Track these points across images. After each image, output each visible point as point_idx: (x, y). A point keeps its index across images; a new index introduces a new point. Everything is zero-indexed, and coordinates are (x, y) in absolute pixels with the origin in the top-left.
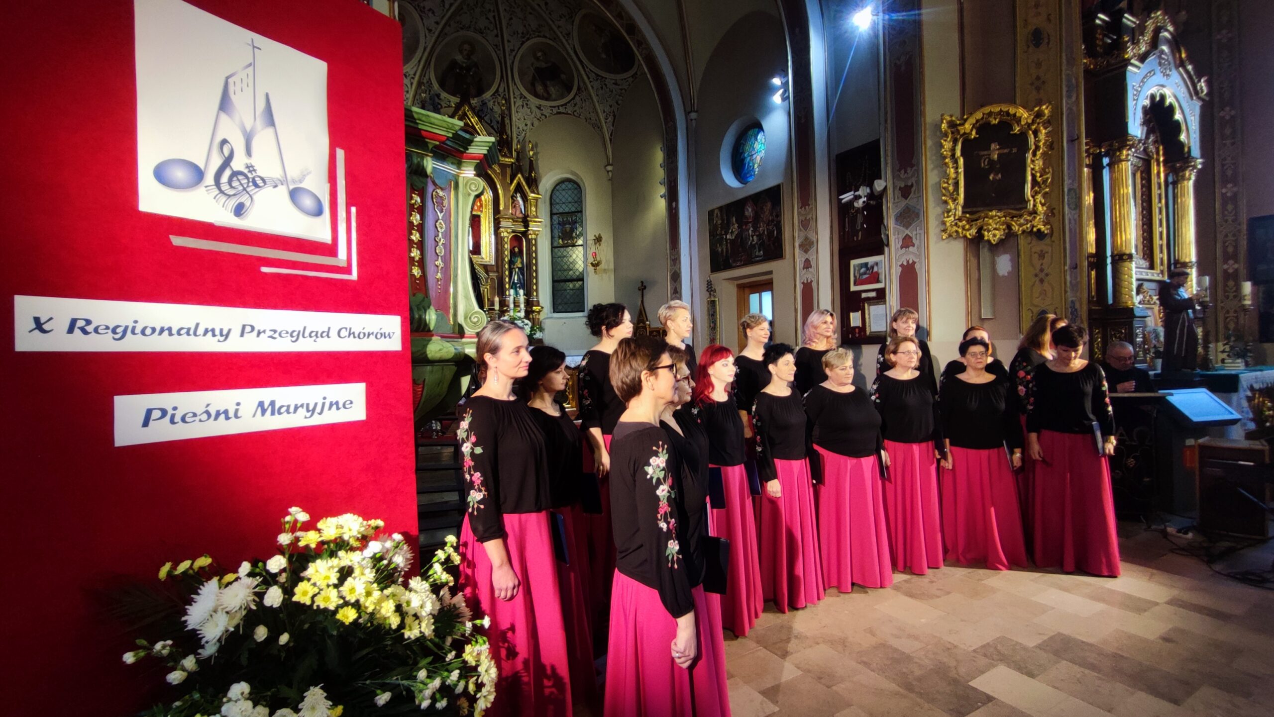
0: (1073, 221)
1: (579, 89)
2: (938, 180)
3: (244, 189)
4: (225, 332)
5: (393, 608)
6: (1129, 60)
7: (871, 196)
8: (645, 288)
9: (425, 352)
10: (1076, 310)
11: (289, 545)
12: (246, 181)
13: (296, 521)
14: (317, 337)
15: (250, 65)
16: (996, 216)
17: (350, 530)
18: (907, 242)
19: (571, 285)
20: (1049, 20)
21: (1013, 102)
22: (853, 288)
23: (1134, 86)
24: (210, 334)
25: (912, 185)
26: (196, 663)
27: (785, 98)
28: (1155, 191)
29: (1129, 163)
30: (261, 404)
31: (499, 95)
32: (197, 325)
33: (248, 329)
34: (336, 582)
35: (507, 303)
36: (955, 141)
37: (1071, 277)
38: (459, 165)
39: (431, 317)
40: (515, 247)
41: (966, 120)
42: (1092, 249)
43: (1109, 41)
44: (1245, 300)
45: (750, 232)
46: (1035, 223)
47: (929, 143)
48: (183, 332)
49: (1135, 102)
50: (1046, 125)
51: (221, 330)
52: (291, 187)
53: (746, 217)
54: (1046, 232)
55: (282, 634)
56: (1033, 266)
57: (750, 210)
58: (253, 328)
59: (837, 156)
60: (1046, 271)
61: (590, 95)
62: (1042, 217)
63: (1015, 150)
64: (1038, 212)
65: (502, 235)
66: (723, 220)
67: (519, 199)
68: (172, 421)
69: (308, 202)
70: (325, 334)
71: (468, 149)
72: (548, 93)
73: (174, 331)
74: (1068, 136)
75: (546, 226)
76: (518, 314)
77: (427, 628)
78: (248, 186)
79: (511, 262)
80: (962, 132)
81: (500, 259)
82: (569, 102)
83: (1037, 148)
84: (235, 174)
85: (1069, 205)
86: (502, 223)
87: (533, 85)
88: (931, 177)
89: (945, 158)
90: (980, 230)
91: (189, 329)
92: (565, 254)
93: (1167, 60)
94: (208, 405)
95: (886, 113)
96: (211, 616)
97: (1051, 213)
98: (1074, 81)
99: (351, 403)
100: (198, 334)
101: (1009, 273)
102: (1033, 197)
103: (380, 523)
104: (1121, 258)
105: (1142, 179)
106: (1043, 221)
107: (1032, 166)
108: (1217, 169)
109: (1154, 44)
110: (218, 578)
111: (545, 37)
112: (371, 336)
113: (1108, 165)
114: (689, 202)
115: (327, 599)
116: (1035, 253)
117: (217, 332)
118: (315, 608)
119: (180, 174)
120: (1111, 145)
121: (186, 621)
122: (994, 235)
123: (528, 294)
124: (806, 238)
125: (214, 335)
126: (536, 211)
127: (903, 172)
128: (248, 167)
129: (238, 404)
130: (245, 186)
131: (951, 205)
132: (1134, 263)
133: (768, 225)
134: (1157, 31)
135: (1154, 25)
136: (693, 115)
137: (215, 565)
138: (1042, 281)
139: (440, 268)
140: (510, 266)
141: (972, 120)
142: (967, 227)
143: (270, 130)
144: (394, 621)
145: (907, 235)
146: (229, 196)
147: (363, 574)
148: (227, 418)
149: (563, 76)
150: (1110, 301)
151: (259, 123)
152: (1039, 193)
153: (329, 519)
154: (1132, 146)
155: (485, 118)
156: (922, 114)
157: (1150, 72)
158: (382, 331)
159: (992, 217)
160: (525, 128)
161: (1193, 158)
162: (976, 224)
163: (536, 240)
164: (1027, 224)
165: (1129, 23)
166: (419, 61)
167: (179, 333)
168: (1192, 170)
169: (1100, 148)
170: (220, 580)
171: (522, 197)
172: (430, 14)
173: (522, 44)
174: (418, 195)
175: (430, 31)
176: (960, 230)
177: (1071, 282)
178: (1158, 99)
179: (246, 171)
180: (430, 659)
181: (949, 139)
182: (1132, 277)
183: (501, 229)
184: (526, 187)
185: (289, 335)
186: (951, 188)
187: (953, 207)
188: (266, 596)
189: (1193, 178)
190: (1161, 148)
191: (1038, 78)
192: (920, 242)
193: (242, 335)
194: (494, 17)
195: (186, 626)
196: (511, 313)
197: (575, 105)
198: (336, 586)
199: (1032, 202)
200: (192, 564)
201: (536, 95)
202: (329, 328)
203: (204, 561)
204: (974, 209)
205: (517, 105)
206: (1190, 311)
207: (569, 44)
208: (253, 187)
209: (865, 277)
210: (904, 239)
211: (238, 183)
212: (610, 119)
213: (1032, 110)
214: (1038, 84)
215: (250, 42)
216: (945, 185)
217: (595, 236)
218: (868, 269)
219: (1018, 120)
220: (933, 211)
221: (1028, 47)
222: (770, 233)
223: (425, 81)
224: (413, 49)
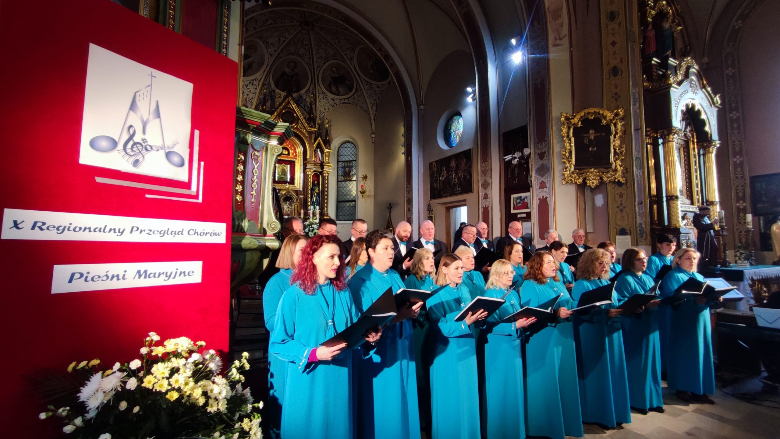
0: (639, 176)
1: (357, 89)
2: (560, 150)
3: (140, 152)
4: (121, 231)
5: (201, 393)
6: (671, 84)
7: (521, 158)
8: (392, 207)
9: (240, 245)
10: (643, 228)
11: (146, 354)
12: (141, 147)
13: (152, 340)
14: (175, 234)
15: (149, 86)
16: (593, 172)
17: (182, 346)
18: (542, 185)
19: (348, 204)
20: (621, 61)
21: (602, 107)
22: (513, 211)
23: (675, 99)
24: (113, 231)
25: (545, 152)
26: (82, 422)
27: (474, 99)
28: (693, 160)
29: (674, 143)
30: (139, 272)
31: (310, 92)
32: (106, 226)
33: (135, 229)
34: (168, 376)
35: (308, 214)
36: (569, 128)
37: (639, 209)
38: (269, 138)
39: (246, 224)
40: (315, 180)
41: (575, 116)
42: (654, 192)
43: (661, 73)
44: (748, 225)
45: (453, 176)
46: (617, 176)
47: (554, 128)
48: (97, 230)
49: (676, 108)
50: (621, 121)
51: (119, 230)
52: (167, 151)
53: (451, 167)
54: (623, 182)
55: (135, 406)
56: (617, 202)
57: (454, 163)
58: (138, 229)
59: (504, 133)
60: (624, 205)
61: (363, 93)
62: (620, 173)
63: (603, 134)
64: (618, 170)
65: (308, 173)
66: (438, 168)
67: (319, 152)
68: (86, 280)
69: (176, 159)
70: (180, 233)
71: (273, 129)
72: (338, 91)
73: (92, 230)
74: (634, 127)
75: (334, 169)
76: (315, 221)
77: (223, 407)
78: (142, 150)
79: (312, 190)
80: (573, 123)
81: (306, 187)
82: (351, 97)
83: (617, 133)
84: (135, 144)
85: (636, 166)
86: (308, 166)
87: (330, 86)
88: (556, 148)
89: (563, 137)
90: (584, 179)
91: (101, 229)
92: (345, 185)
93: (695, 85)
94: (107, 272)
95: (530, 110)
96: (95, 394)
97: (627, 171)
98: (637, 96)
99: (193, 272)
100: (106, 231)
101: (602, 205)
102: (615, 161)
103: (203, 343)
104: (672, 198)
105: (684, 152)
106: (621, 176)
107: (614, 144)
108: (730, 147)
109: (687, 75)
110: (102, 372)
111: (337, 60)
112: (208, 234)
113: (662, 143)
114: (418, 158)
115: (161, 386)
116: (617, 194)
117: (117, 231)
118: (154, 390)
119: (104, 144)
120: (663, 132)
121: (79, 397)
122: (593, 183)
123: (322, 209)
124: (485, 181)
125: (115, 232)
126: (329, 160)
127: (540, 144)
128: (143, 140)
129: (125, 271)
130: (140, 150)
131: (568, 165)
132: (679, 201)
133: (464, 172)
134: (688, 68)
135: (686, 65)
136: (422, 107)
137: (102, 364)
138: (621, 211)
139: (254, 196)
140: (311, 192)
141: (578, 117)
142: (577, 177)
143: (157, 120)
144: (202, 401)
145: (542, 181)
146: (131, 156)
147: (185, 372)
148: (118, 279)
149: (348, 82)
150: (666, 223)
151: (151, 117)
152: (618, 159)
153: (172, 340)
154: (675, 134)
155: (301, 105)
156: (550, 112)
157: (685, 91)
158: (215, 232)
159: (591, 172)
160: (324, 111)
161: (714, 141)
162: (582, 176)
163: (328, 177)
164: (612, 177)
165: (672, 63)
166: (264, 72)
167: (95, 231)
168: (714, 147)
169: (657, 133)
170: (103, 373)
171: (320, 151)
172: (272, 46)
173: (325, 63)
174: (243, 155)
175: (271, 55)
176: (573, 179)
177: (639, 212)
178: (690, 106)
179: (141, 142)
180: (223, 426)
181: (565, 127)
182: (678, 210)
183: (307, 170)
184: (323, 146)
185: (159, 233)
186: (567, 155)
187: (569, 166)
188: (127, 383)
189: (714, 152)
190: (695, 134)
191: (616, 94)
192: (550, 186)
193: (131, 232)
194: (309, 48)
195: (79, 399)
196: (311, 220)
197: (354, 99)
198: (168, 378)
199: (614, 164)
200: (88, 364)
201: (332, 93)
202: (183, 230)
203: (96, 362)
204: (581, 167)
205: (320, 98)
206: (712, 231)
207: (351, 64)
208: (145, 151)
209: (520, 205)
210: (541, 184)
211: (136, 149)
212: (374, 107)
213: (613, 112)
214: (616, 97)
215: (150, 74)
216: (564, 153)
217: (363, 175)
218: (521, 200)
219: (605, 118)
220: (557, 168)
221: (610, 76)
222: (465, 177)
223: (267, 83)
224: (260, 65)
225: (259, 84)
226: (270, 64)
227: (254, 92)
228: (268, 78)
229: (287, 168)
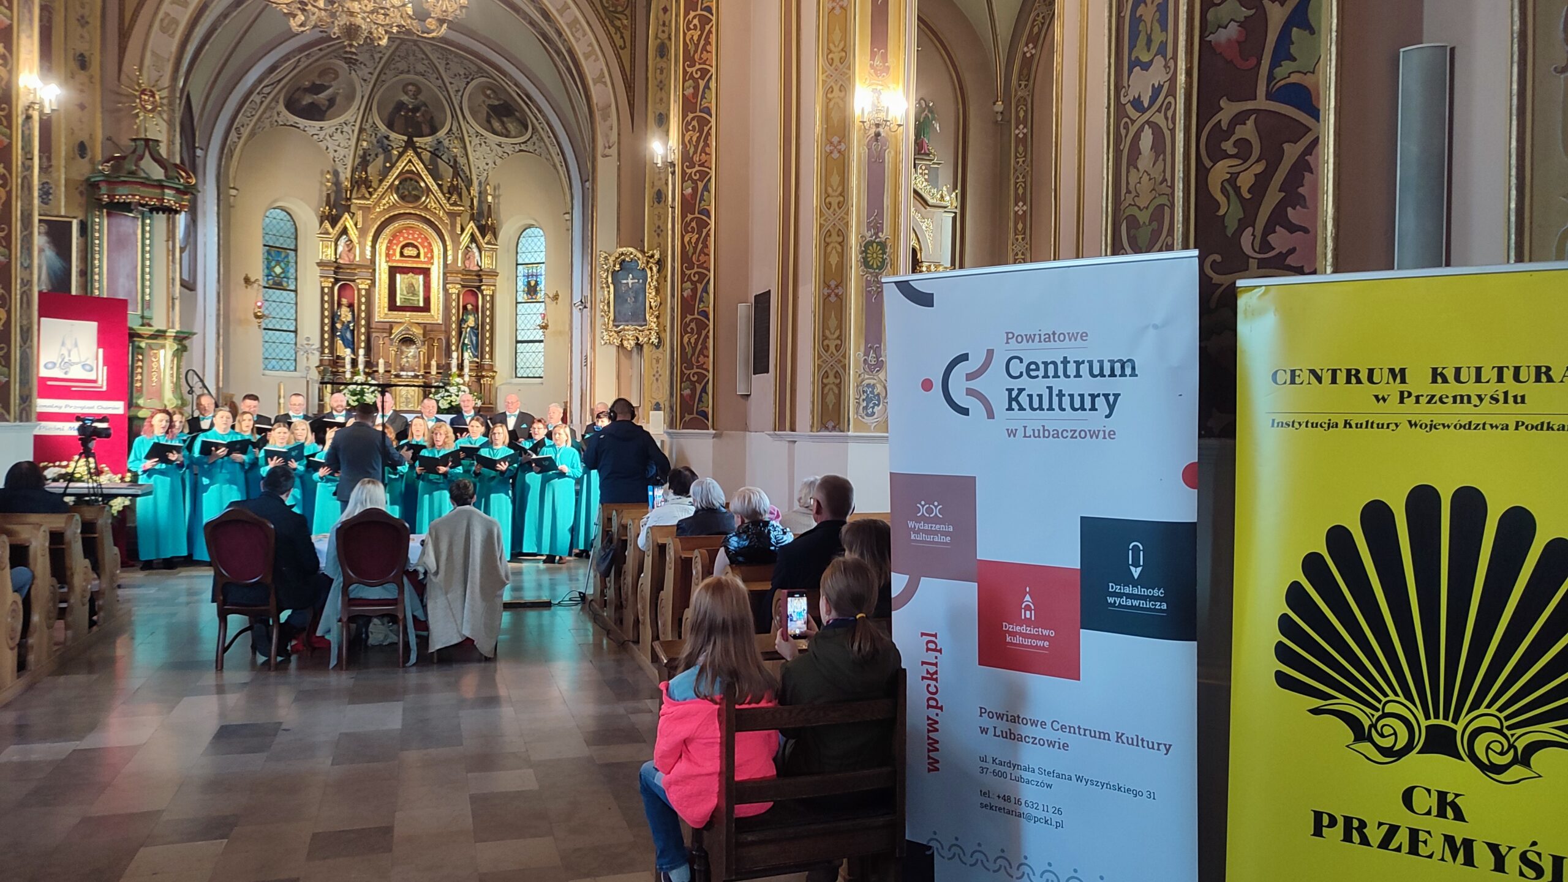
19: (534, 347)
31: (453, 134)
40: (467, 303)
50: (655, 265)
52: (84, 363)
54: (656, 344)
56: (653, 369)
60: (660, 373)
62: (654, 332)
67: (475, 250)
69: (89, 367)
72: (506, 129)
78: (69, 366)
79: (461, 322)
81: (449, 317)
84: (65, 362)
92: (529, 310)
97: (665, 330)
106: (655, 336)
116: (654, 358)
119: (50, 365)
122: (630, 344)
123: (481, 356)
128: (69, 359)
140: (460, 325)
141: (613, 258)
142: (615, 337)
143: (78, 348)
146: (64, 369)
149: (517, 114)
151: (73, 347)
160: (486, 168)
162: (620, 334)
163: (491, 296)
164: (646, 337)
171: (476, 248)
173: (468, 83)
175: (365, 80)
176: (612, 339)
183: (448, 286)
197: (533, 144)
201: (495, 132)
205: (473, 144)
213: (647, 253)
214: (659, 231)
217: (553, 293)
221: (654, 203)
223: (368, 130)
224: (350, 98)
225: (353, 131)
226: (368, 92)
227: (347, 146)
228: (370, 117)
229: (418, 280)
